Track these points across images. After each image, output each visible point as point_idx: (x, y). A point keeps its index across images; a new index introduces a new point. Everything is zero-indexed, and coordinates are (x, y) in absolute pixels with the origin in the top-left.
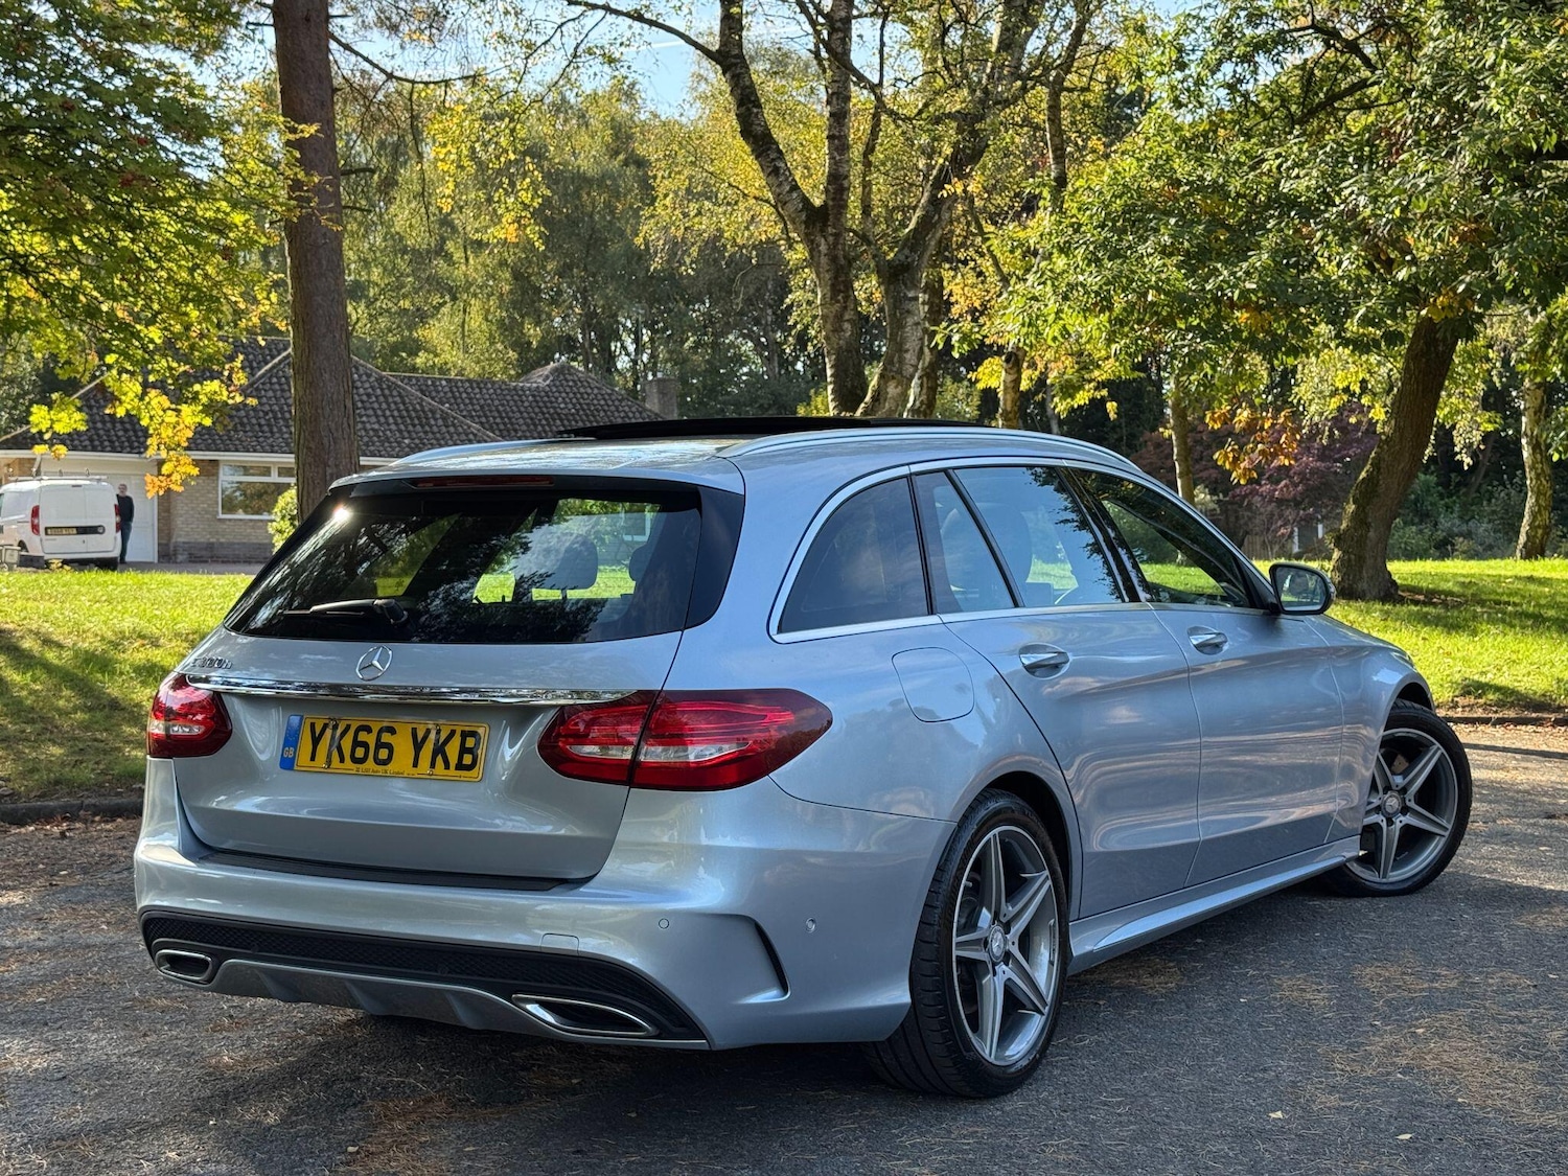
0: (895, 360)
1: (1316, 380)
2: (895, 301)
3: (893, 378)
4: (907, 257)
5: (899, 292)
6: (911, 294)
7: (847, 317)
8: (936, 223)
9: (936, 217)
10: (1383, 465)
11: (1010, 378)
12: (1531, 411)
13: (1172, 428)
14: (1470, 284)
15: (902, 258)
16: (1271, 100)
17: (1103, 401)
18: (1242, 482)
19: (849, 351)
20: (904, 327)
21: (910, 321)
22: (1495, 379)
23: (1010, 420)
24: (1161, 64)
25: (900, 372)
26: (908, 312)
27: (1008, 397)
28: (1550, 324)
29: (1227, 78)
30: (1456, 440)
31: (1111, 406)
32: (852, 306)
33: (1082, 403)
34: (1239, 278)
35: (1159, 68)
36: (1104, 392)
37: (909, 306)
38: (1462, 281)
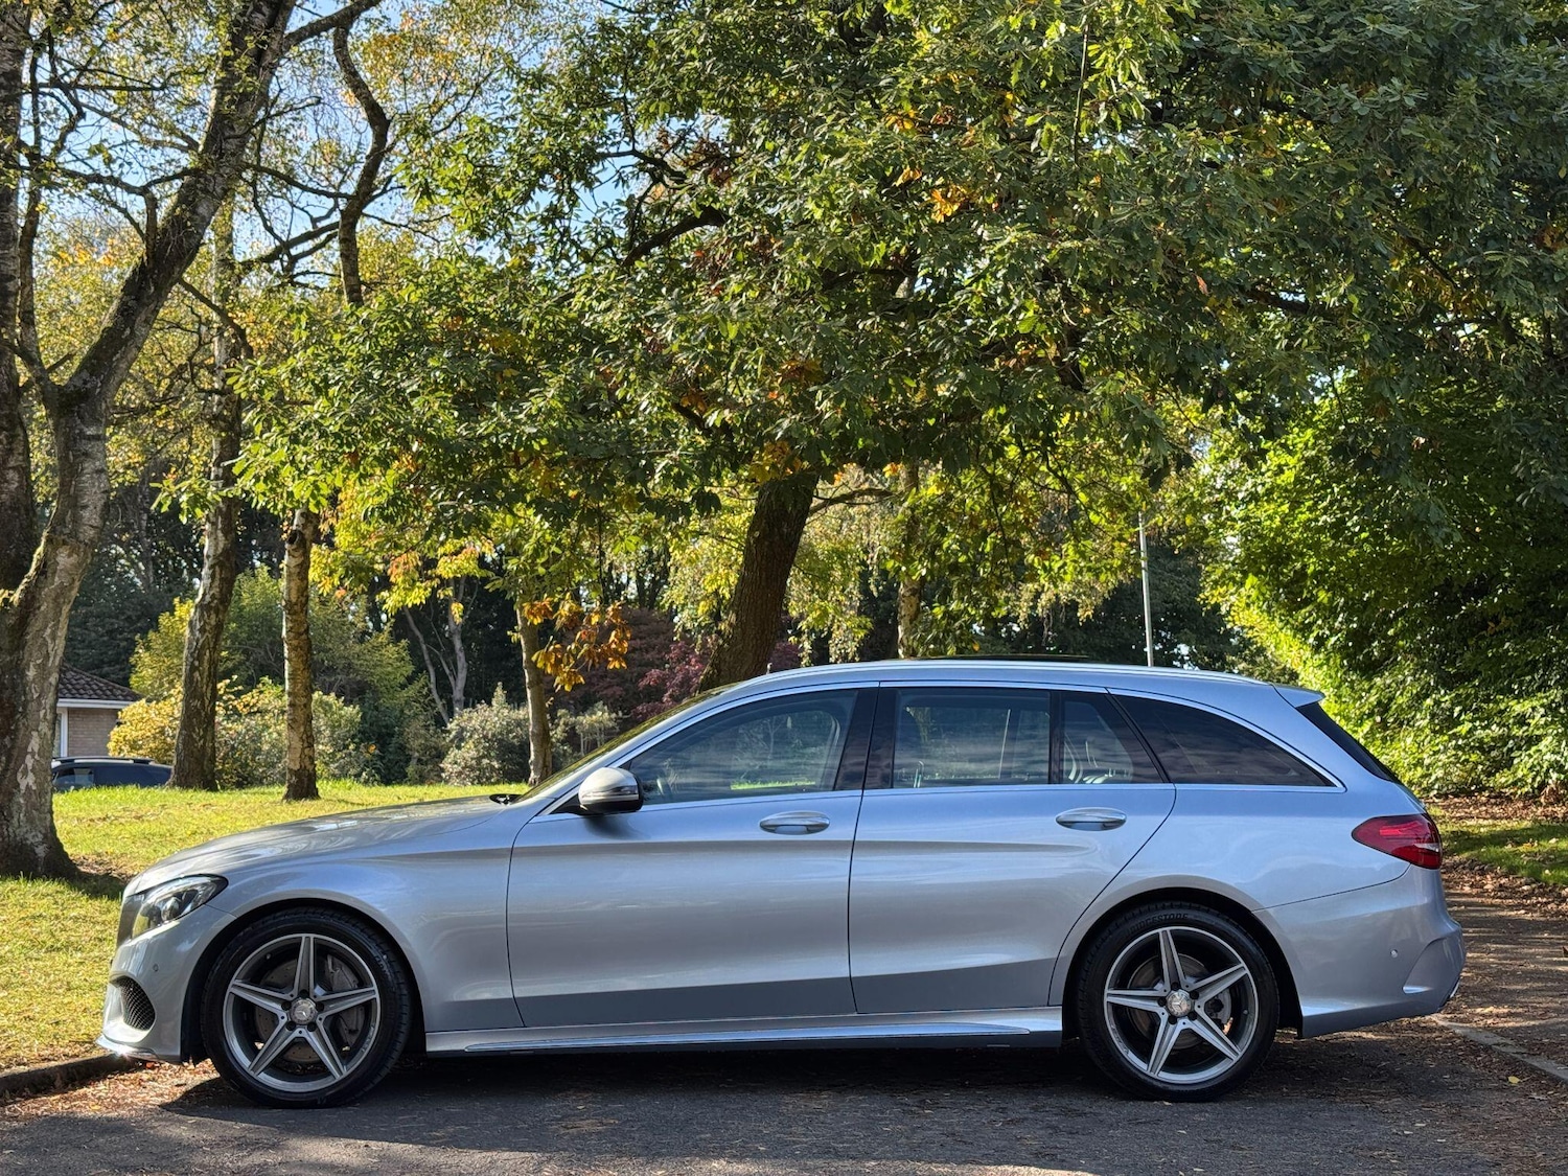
0: (68, 518)
1: (689, 583)
2: (67, 439)
3: (65, 543)
4: (85, 382)
5: (72, 428)
6: (90, 431)
7: (12, 463)
8: (127, 340)
9: (128, 332)
10: (724, 667)
11: (294, 562)
12: (907, 618)
13: (522, 631)
14: (788, 429)
15: (79, 383)
16: (595, 240)
17: (447, 602)
18: (567, 688)
19: (14, 508)
20: (81, 474)
21: (89, 466)
22: (872, 587)
23: (295, 613)
24: (454, 180)
25: (74, 534)
26: (86, 454)
27: (292, 584)
28: (913, 517)
29: (541, 210)
30: (832, 650)
31: (456, 609)
32: (21, 450)
33: (418, 602)
34: (518, 422)
35: (452, 185)
36: (450, 592)
37: (88, 447)
38: (779, 426)
